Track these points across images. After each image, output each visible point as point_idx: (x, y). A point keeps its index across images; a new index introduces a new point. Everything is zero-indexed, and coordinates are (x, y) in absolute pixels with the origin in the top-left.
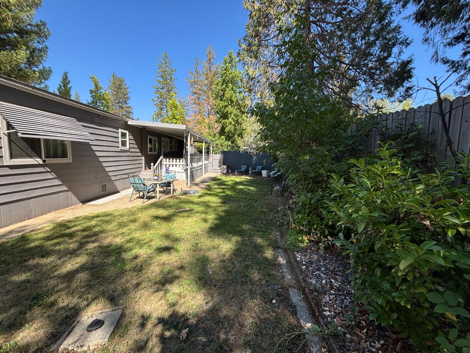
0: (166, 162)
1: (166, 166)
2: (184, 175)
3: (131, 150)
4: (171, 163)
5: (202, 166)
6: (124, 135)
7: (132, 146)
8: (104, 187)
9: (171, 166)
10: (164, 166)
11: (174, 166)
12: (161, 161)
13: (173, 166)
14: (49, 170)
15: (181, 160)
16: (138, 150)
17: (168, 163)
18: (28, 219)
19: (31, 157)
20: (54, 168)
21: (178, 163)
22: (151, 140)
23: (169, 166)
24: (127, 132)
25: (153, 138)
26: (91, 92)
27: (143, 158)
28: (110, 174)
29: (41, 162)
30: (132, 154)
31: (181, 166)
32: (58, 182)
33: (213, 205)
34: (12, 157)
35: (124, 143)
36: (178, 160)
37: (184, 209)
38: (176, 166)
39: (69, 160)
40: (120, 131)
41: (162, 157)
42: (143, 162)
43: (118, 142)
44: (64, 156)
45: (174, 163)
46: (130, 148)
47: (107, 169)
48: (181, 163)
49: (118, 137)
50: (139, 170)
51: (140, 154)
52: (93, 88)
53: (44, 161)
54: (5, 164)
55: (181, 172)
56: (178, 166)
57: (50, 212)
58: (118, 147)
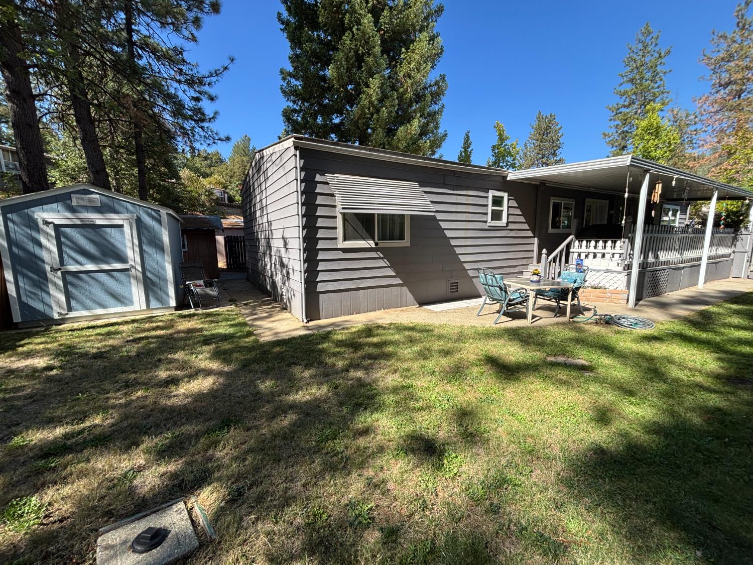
0: (579, 248)
1: (579, 255)
2: (623, 278)
3: (511, 226)
4: (592, 249)
5: (700, 259)
6: (497, 201)
7: (512, 219)
8: (455, 286)
9: (591, 256)
10: (576, 255)
11: (599, 255)
12: (568, 246)
13: (595, 257)
14: (382, 256)
15: (618, 243)
16: (526, 226)
17: (584, 249)
18: (356, 313)
19: (363, 239)
20: (388, 254)
21: (608, 249)
22: (557, 207)
23: (587, 256)
24: (505, 195)
25: (563, 202)
26: (494, 148)
27: (536, 240)
28: (467, 266)
29: (374, 246)
30: (512, 234)
31: (617, 256)
32: (391, 272)
33: (675, 372)
34: (345, 239)
35: (497, 216)
36: (609, 243)
37: (571, 360)
38: (603, 256)
39: (406, 243)
40: (491, 193)
41: (571, 237)
42: (535, 248)
43: (486, 214)
44: (402, 237)
45: (600, 249)
46: (508, 223)
47: (463, 258)
48: (618, 249)
49: (487, 206)
50: (524, 262)
51: (530, 234)
52: (495, 141)
53: (376, 244)
54: (339, 247)
55: (613, 272)
56: (607, 256)
57: (379, 309)
58: (486, 222)
